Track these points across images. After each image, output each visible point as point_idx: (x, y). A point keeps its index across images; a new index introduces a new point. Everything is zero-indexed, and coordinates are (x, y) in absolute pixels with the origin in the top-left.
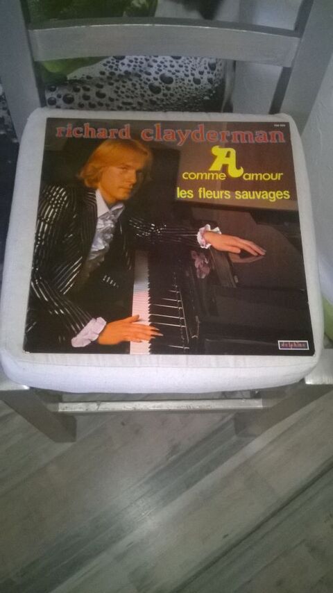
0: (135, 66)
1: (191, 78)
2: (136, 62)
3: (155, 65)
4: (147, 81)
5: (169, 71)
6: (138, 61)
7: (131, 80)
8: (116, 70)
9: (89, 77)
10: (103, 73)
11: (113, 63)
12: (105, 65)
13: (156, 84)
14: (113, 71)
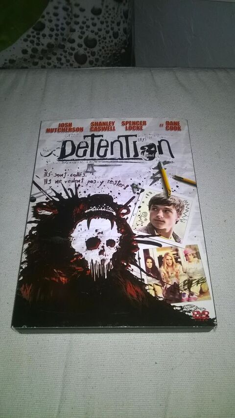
0: (57, 35)
1: (111, 33)
2: (58, 30)
3: (77, 27)
4: (71, 51)
5: (92, 32)
6: (59, 28)
7: (55, 54)
8: (38, 44)
9: (12, 61)
10: (25, 52)
11: (34, 37)
12: (26, 40)
13: (81, 51)
14: (35, 46)
